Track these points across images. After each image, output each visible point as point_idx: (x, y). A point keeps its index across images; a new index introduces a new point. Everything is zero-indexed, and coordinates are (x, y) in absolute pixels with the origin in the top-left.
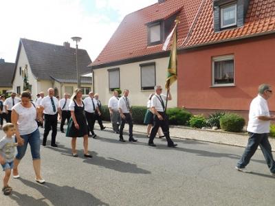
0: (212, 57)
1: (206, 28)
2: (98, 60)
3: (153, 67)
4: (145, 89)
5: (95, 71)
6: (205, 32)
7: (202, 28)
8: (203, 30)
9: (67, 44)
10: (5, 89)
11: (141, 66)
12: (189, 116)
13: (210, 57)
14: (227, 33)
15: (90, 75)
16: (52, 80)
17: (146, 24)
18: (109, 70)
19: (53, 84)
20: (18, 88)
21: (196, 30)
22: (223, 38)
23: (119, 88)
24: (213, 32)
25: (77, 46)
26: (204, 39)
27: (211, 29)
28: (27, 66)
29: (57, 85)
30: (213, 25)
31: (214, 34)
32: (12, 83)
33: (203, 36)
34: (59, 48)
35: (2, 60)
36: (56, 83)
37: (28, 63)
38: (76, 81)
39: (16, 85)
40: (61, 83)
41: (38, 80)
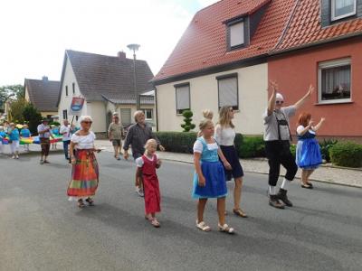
0: (318, 63)
1: (310, 22)
2: (161, 73)
3: (235, 79)
5: (157, 87)
6: (307, 28)
7: (303, 22)
8: (304, 25)
9: (122, 54)
10: (49, 113)
11: (219, 79)
13: (315, 63)
14: (341, 27)
15: (152, 93)
16: (105, 102)
17: (223, 23)
19: (106, 106)
20: (65, 112)
21: (294, 26)
22: (334, 35)
23: (189, 109)
24: (319, 27)
25: (135, 56)
26: (307, 37)
27: (316, 23)
28: (74, 85)
29: (111, 107)
30: (319, 17)
31: (321, 30)
32: (57, 106)
33: (304, 34)
34: (112, 59)
35: (45, 78)
36: (110, 104)
37: (75, 81)
38: (134, 102)
39: (62, 108)
40: (116, 104)
41: (88, 102)
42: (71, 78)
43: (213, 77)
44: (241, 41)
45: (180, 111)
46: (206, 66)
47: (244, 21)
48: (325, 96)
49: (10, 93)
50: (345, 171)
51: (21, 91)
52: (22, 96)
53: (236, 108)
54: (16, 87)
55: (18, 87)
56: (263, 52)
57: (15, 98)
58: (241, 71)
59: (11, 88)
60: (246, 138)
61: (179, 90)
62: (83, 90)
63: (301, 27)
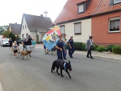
0: (109, 18)
2: (55, 22)
3: (80, 24)
4: (76, 34)
5: (54, 26)
7: (104, 4)
8: (104, 5)
9: (42, 15)
10: (18, 35)
11: (75, 24)
12: (97, 47)
13: (108, 18)
15: (52, 28)
16: (36, 31)
18: (60, 26)
19: (37, 33)
20: (23, 35)
21: (101, 6)
24: (109, 6)
25: (46, 16)
26: (105, 10)
27: (108, 4)
28: (26, 25)
29: (38, 33)
30: (109, 3)
31: (110, 7)
32: (20, 33)
33: (104, 8)
34: (38, 17)
35: (16, 23)
36: (38, 32)
37: (26, 24)
39: (22, 33)
40: (40, 32)
41: (31, 31)
42: (25, 23)
43: (73, 23)
44: (82, 11)
46: (70, 19)
47: (83, 4)
48: (111, 30)
49: (4, 28)
51: (8, 27)
52: (8, 29)
53: (80, 34)
54: (6, 26)
55: (7, 26)
56: (90, 15)
57: (6, 30)
59: (5, 26)
60: (84, 44)
61: (61, 27)
62: (29, 27)
63: (103, 6)
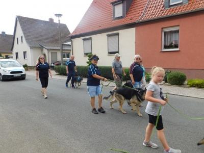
0: (162, 28)
1: (158, 5)
2: (75, 32)
3: (116, 37)
4: (111, 53)
5: (73, 40)
6: (157, 9)
8: (155, 6)
9: (51, 20)
10: (7, 54)
11: (108, 36)
14: (175, 9)
15: (69, 43)
16: (41, 48)
17: (111, 3)
18: (84, 40)
19: (42, 50)
20: (17, 54)
21: (150, 7)
22: (171, 13)
23: (91, 53)
24: (163, 8)
25: (59, 20)
26: (157, 14)
27: (162, 6)
28: (22, 37)
29: (45, 51)
30: (163, 3)
31: (164, 10)
32: (12, 50)
33: (155, 12)
34: (45, 22)
35: (4, 33)
36: (44, 49)
37: (23, 35)
38: (59, 48)
39: (15, 51)
40: (48, 49)
41: (31, 48)
42: (20, 33)
43: (105, 35)
44: (121, 15)
45: (86, 54)
46: (101, 28)
47: (122, 3)
48: (166, 47)
50: (175, 87)
53: (118, 52)
56: (133, 21)
58: (121, 32)
61: (85, 42)
62: (27, 41)
63: (153, 8)
